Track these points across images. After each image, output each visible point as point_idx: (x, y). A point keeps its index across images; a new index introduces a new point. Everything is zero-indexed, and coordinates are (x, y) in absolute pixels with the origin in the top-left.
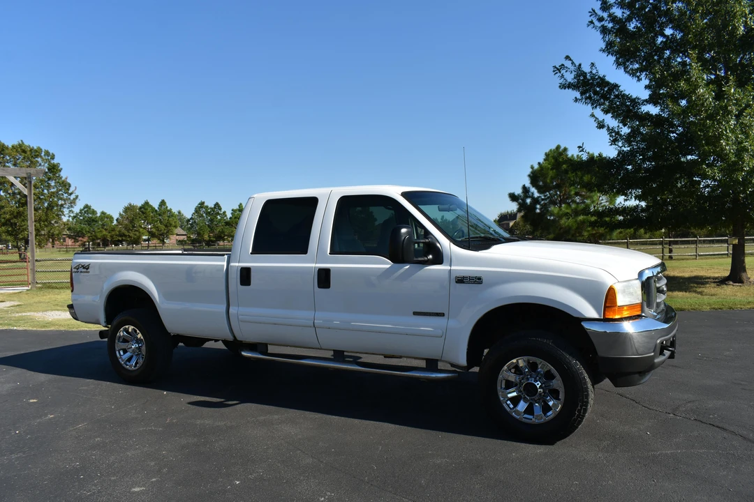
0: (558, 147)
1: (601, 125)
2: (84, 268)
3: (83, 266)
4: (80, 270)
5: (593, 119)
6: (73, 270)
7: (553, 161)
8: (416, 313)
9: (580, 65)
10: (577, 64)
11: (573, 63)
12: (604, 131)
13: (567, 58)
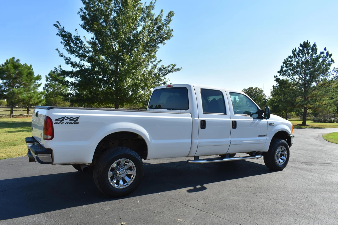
0: (14, 58)
1: (61, 55)
2: (71, 120)
3: (68, 118)
4: (65, 121)
5: (57, 51)
6: (54, 122)
7: (12, 65)
8: (259, 136)
9: (64, 27)
10: (62, 27)
11: (60, 25)
12: (62, 58)
13: (58, 22)
